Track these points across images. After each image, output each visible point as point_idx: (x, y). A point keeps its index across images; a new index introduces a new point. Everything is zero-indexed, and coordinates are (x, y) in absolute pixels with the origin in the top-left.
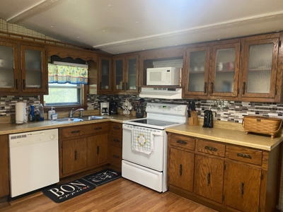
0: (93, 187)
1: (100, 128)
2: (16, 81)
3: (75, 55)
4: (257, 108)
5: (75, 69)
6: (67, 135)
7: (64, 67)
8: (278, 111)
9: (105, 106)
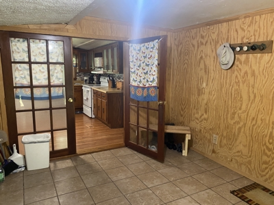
9: (85, 78)
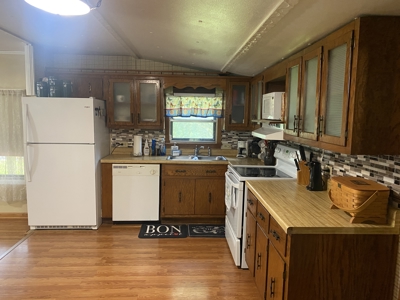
0: (185, 235)
1: (214, 172)
2: (132, 114)
3: (196, 84)
4: (372, 165)
5: (204, 99)
6: (170, 173)
7: (190, 98)
8: (395, 174)
9: (241, 145)
